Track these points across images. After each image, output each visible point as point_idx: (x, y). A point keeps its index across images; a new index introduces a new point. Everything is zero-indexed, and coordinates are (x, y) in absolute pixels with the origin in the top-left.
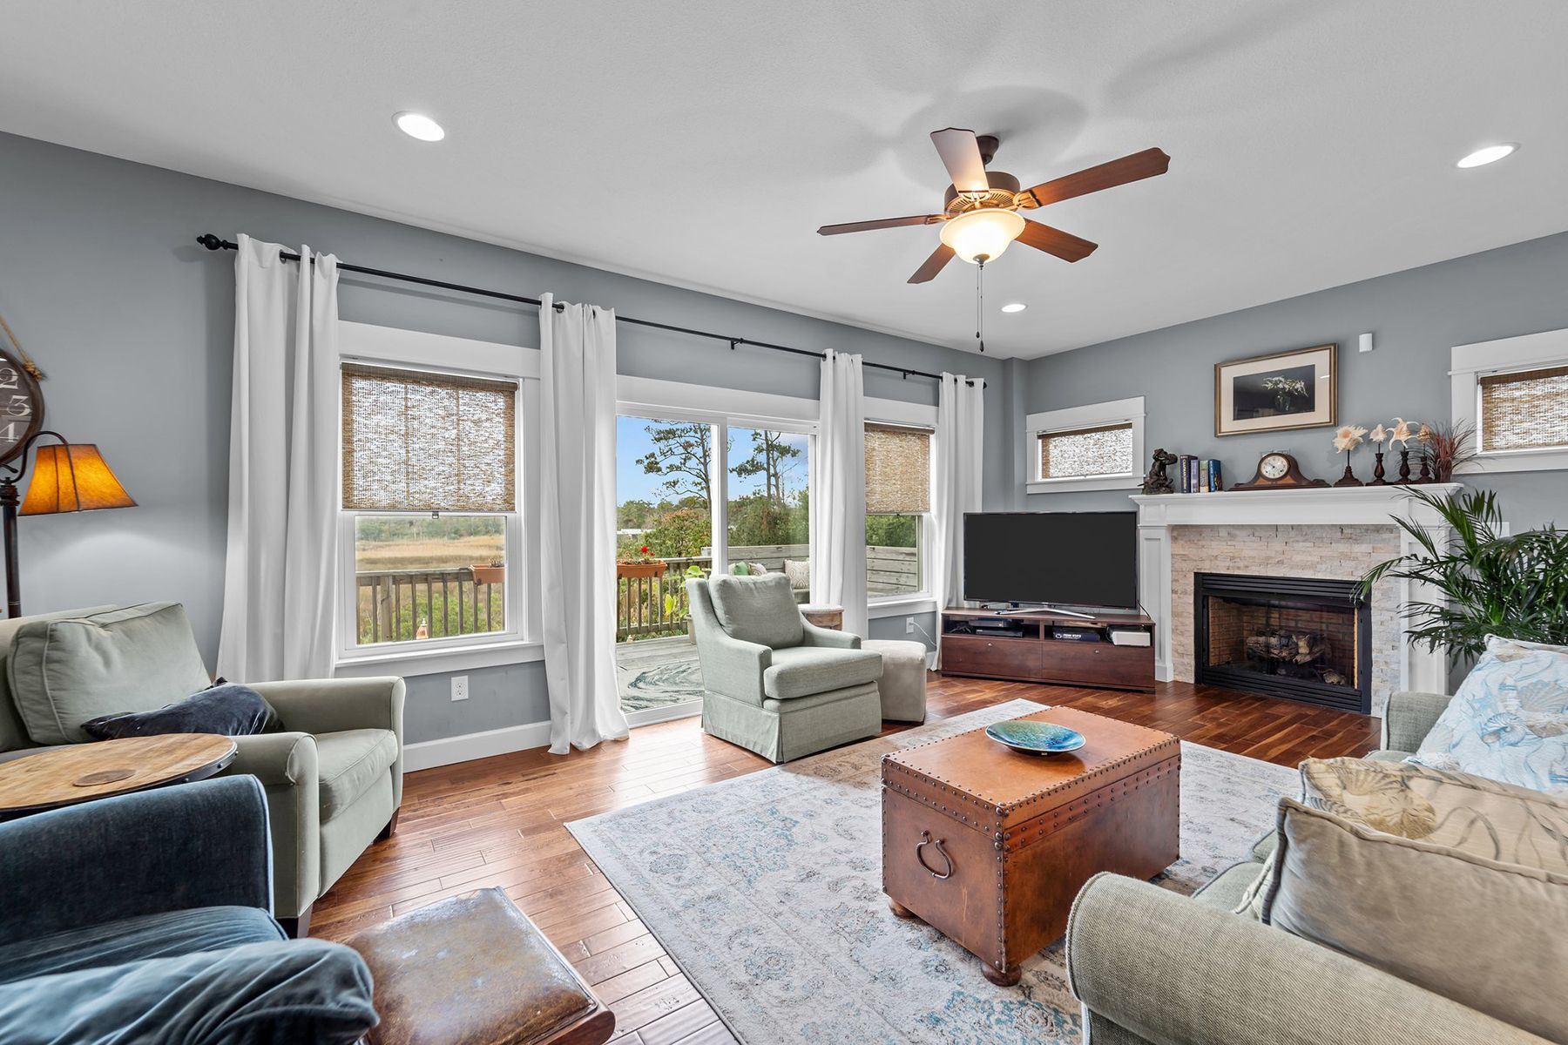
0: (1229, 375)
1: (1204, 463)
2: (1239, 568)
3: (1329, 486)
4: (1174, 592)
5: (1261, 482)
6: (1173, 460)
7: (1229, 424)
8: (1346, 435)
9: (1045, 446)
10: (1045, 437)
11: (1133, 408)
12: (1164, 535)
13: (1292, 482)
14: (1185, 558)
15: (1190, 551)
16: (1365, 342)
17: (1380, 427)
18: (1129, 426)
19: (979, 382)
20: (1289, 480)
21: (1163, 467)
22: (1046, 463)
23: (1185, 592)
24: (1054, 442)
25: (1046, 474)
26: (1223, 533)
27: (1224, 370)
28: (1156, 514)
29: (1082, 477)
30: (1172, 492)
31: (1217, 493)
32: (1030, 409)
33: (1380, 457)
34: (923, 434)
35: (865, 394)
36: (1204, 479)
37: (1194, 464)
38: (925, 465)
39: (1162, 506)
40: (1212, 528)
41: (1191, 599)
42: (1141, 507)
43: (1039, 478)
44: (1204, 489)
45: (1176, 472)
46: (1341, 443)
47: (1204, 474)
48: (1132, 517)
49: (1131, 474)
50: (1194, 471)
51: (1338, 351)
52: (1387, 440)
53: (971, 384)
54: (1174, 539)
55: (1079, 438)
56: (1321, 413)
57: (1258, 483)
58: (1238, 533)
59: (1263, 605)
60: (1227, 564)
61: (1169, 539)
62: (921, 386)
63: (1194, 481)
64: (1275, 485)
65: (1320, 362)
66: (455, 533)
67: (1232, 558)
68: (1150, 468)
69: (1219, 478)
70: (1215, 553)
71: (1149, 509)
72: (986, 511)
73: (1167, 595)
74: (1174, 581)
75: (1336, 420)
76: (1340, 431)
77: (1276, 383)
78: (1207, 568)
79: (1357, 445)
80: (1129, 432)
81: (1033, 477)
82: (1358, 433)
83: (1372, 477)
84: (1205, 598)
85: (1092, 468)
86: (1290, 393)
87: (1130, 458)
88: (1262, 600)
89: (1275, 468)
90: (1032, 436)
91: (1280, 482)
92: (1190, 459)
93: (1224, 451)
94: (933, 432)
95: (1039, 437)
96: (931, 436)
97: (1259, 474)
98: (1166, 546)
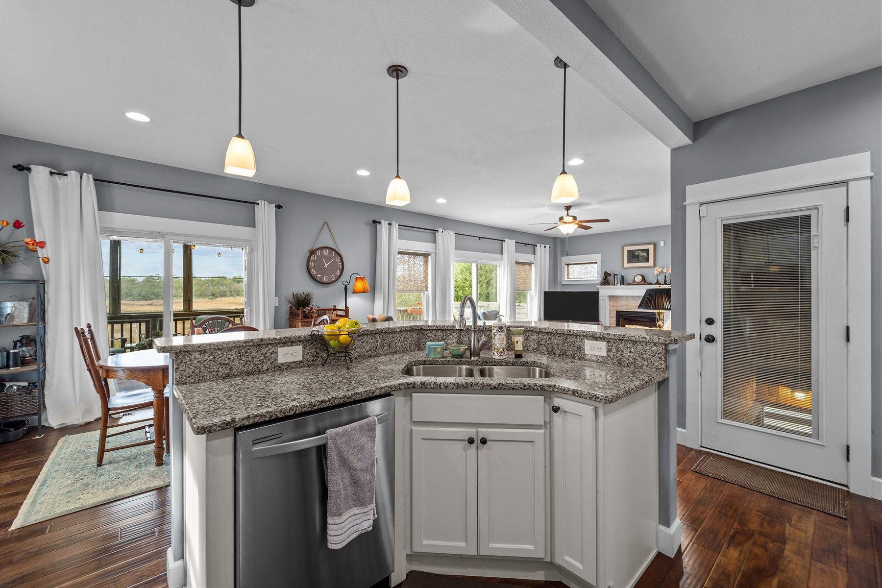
0: (626, 249)
1: (619, 277)
2: (629, 309)
3: (653, 285)
4: (610, 317)
5: (635, 283)
6: (610, 275)
7: (626, 265)
8: (657, 270)
9: (568, 268)
10: (568, 265)
11: (597, 257)
12: (607, 299)
13: (643, 283)
14: (613, 306)
15: (615, 304)
16: (662, 243)
17: (665, 268)
18: (596, 263)
19: (548, 246)
20: (642, 283)
21: (606, 277)
22: (568, 274)
23: (613, 317)
24: (571, 266)
25: (568, 278)
26: (624, 298)
27: (625, 248)
28: (605, 292)
29: (581, 279)
30: (609, 285)
31: (623, 286)
32: (563, 255)
33: (665, 276)
34: (530, 264)
35: (516, 252)
36: (619, 282)
37: (616, 276)
38: (530, 275)
39: (606, 290)
40: (621, 297)
41: (615, 319)
42: (600, 290)
43: (566, 279)
44: (619, 284)
45: (611, 279)
46: (656, 272)
47: (619, 280)
48: (597, 293)
49: (596, 279)
50: (616, 279)
51: (655, 245)
52: (667, 272)
53: (545, 247)
54: (610, 300)
55: (580, 265)
56: (651, 263)
57: (634, 283)
58: (628, 298)
59: (635, 321)
60: (625, 308)
61: (608, 300)
62: (530, 248)
63: (616, 282)
64: (639, 284)
65: (651, 247)
66: (213, 295)
67: (627, 306)
68: (603, 277)
69: (623, 282)
70: (622, 304)
71: (602, 290)
72: (550, 291)
73: (608, 318)
74: (610, 313)
75: (655, 266)
76: (656, 269)
77: (639, 253)
78: (620, 309)
79: (660, 273)
80: (596, 265)
81: (564, 278)
82: (660, 270)
83: (663, 283)
84: (619, 318)
85: (584, 276)
86: (642, 256)
87: (597, 273)
88: (635, 319)
89: (638, 279)
90: (563, 264)
91: (640, 283)
92: (615, 275)
93: (624, 273)
94: (533, 263)
95: (566, 265)
96: (532, 265)
97: (634, 280)
98: (607, 302)
